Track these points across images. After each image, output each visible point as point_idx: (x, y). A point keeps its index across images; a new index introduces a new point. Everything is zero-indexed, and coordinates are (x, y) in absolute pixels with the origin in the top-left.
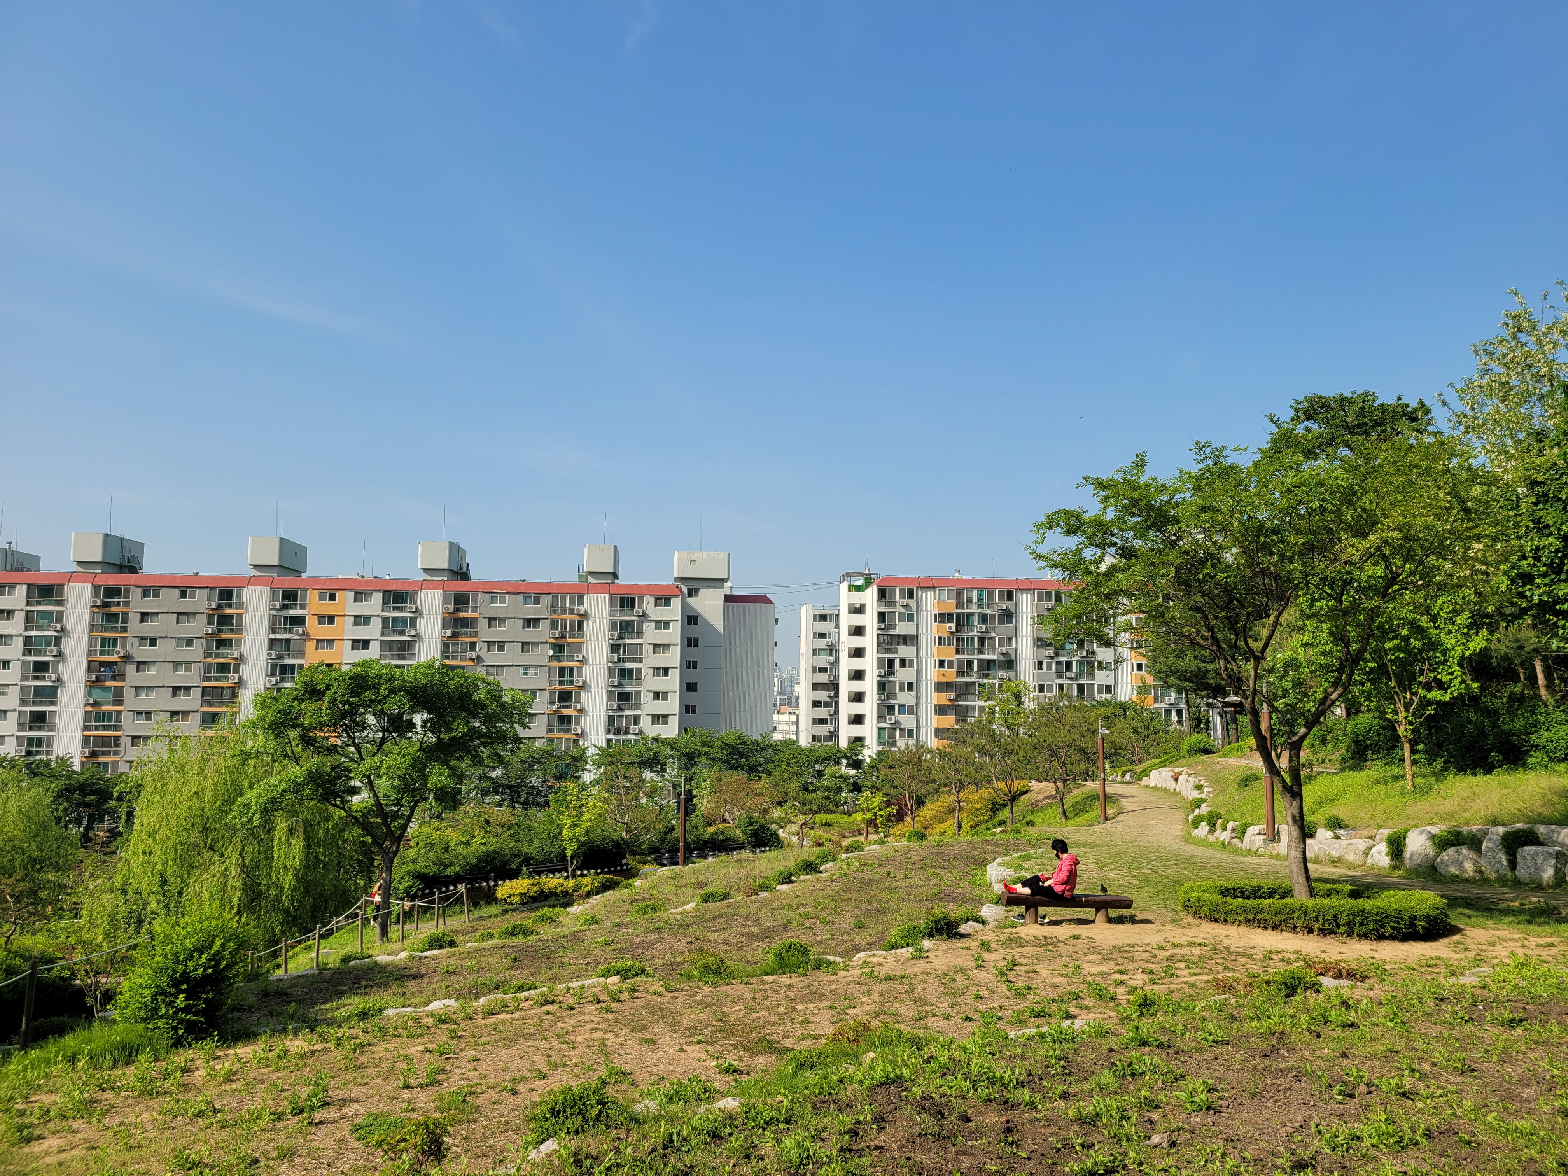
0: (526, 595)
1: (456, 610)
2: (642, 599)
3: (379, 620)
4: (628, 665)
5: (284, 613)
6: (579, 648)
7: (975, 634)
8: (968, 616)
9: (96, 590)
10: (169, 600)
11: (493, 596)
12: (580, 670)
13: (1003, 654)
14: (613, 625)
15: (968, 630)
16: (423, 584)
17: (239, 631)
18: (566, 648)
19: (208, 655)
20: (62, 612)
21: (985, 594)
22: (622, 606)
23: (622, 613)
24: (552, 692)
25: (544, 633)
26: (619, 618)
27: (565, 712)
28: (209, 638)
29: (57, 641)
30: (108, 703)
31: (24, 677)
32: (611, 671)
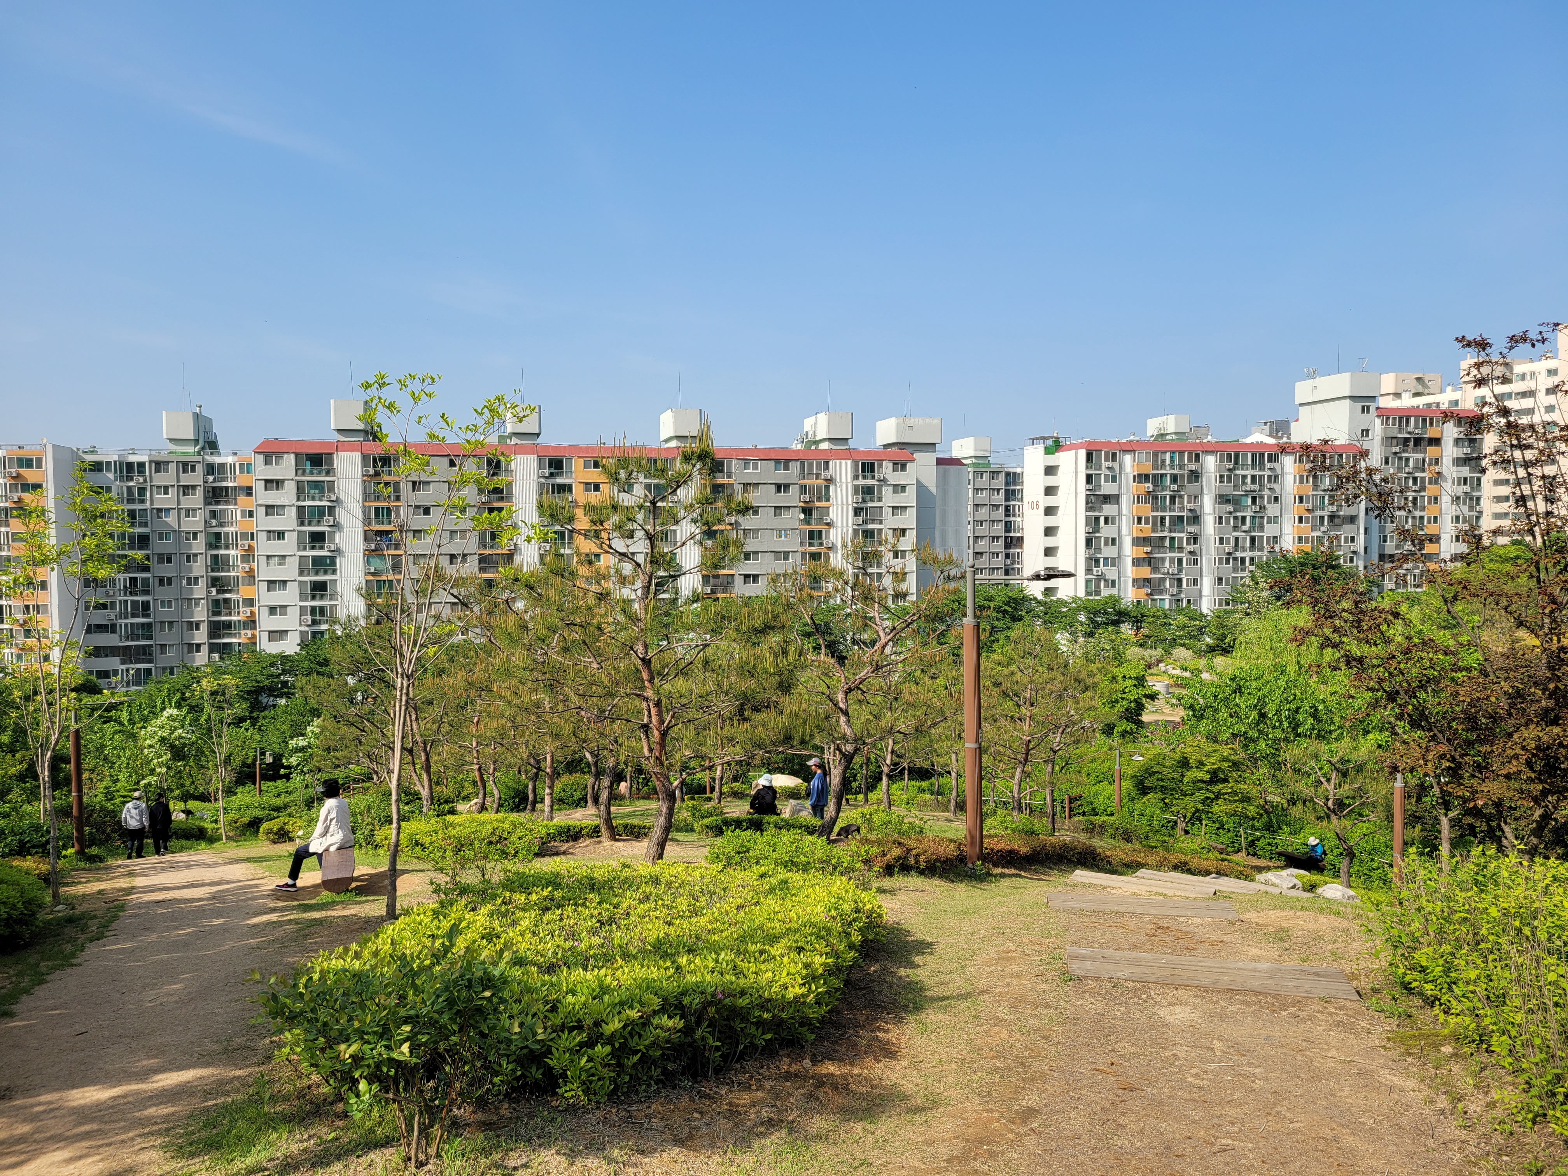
0: (777, 461)
2: (881, 466)
4: (870, 527)
5: (552, 481)
6: (825, 511)
7: (1167, 493)
8: (1162, 475)
9: (365, 458)
11: (746, 462)
12: (828, 532)
13: (1190, 510)
14: (856, 490)
15: (1162, 490)
17: (510, 498)
18: (814, 512)
20: (333, 482)
21: (1177, 455)
22: (863, 471)
23: (864, 478)
25: (794, 497)
26: (861, 482)
28: (481, 508)
29: (331, 510)
30: (387, 571)
31: (301, 547)
32: (855, 532)
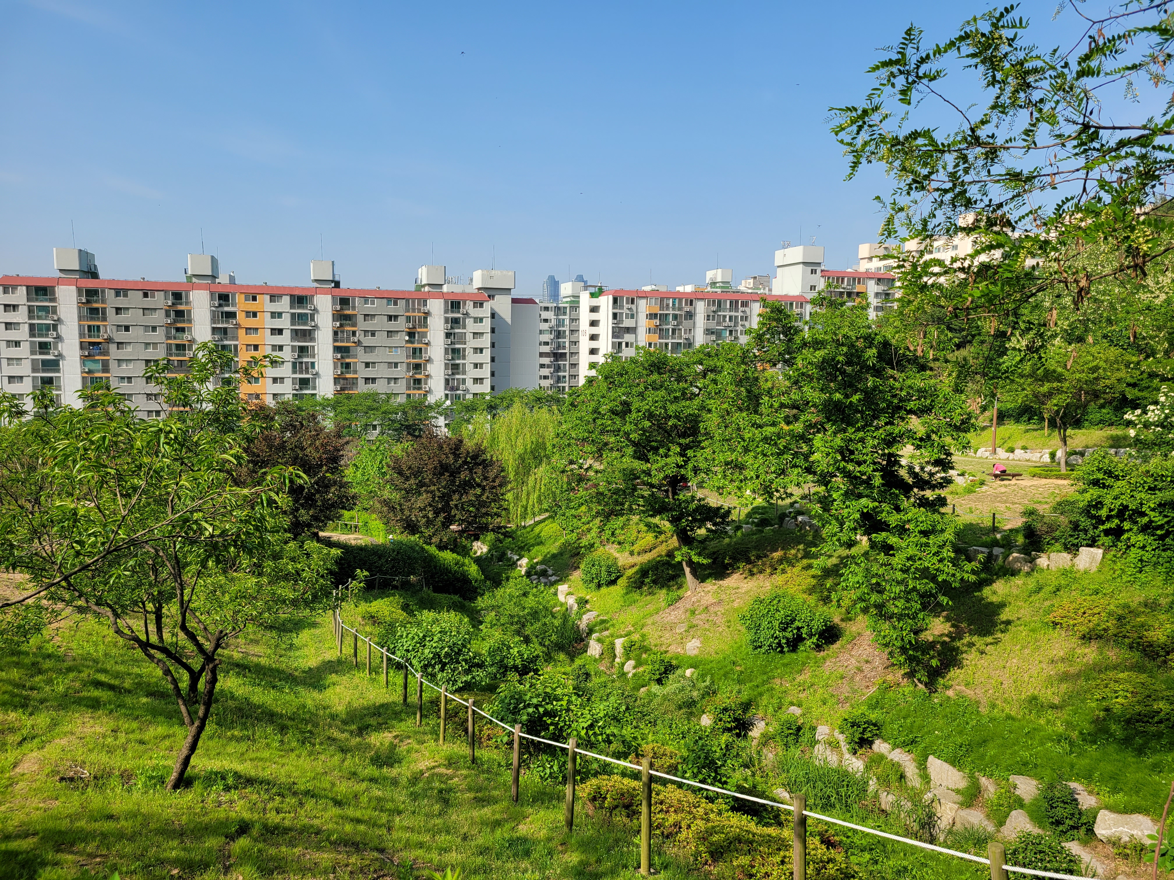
0: (389, 299)
1: (342, 309)
2: (465, 304)
3: (289, 315)
4: (457, 346)
5: (220, 309)
6: (424, 335)
7: (670, 327)
8: (667, 315)
9: (79, 290)
10: (135, 299)
11: (366, 300)
12: (426, 349)
13: (686, 339)
14: (447, 320)
15: (666, 324)
16: (317, 291)
17: (190, 321)
18: (416, 335)
19: (168, 338)
20: (56, 307)
21: (677, 301)
22: (452, 307)
23: (452, 312)
24: (408, 364)
25: (401, 324)
26: (450, 315)
27: (418, 376)
28: (168, 327)
29: (55, 327)
30: (98, 371)
31: (33, 353)
32: (446, 350)
